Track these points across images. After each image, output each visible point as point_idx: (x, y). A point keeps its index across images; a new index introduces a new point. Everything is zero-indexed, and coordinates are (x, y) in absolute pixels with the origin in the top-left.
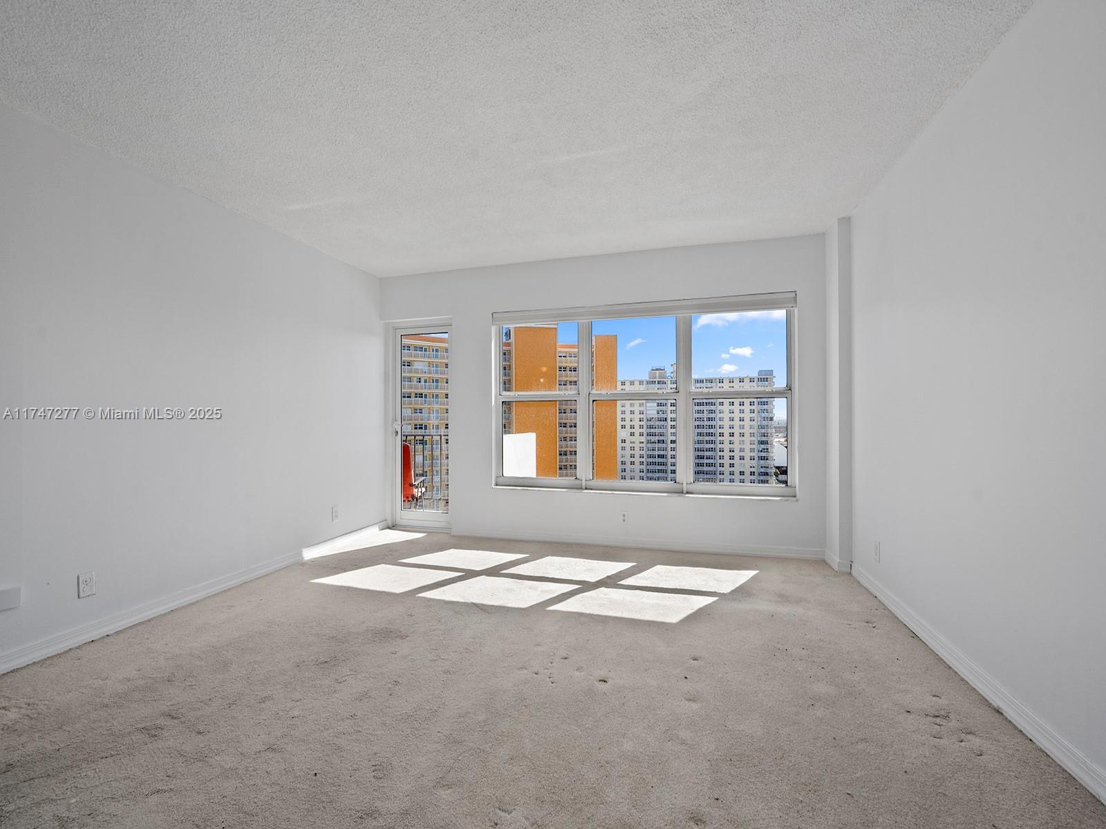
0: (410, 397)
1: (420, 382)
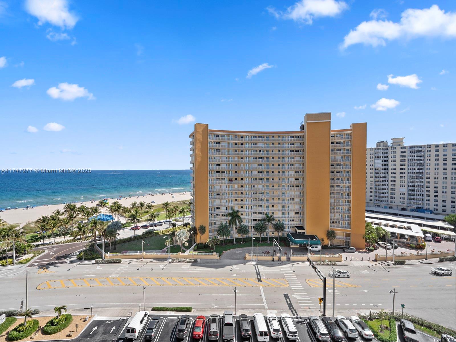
0: (256, 159)
1: (261, 152)
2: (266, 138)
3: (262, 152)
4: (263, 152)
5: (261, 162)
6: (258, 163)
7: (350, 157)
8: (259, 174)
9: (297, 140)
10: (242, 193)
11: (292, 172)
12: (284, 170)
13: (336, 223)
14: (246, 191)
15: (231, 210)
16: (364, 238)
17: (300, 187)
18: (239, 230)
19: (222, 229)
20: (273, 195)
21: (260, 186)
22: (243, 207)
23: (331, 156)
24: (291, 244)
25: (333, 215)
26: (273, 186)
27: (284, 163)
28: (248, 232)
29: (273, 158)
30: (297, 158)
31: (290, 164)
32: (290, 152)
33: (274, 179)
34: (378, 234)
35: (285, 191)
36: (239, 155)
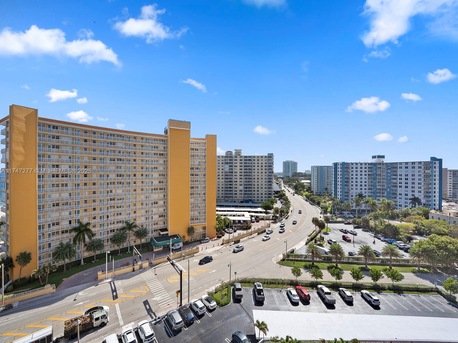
0: (114, 160)
2: (127, 138)
3: (121, 153)
4: (123, 153)
5: (121, 164)
6: (116, 165)
7: (205, 162)
8: (118, 177)
9: (160, 144)
10: (94, 201)
11: (156, 175)
12: (147, 173)
13: (195, 219)
14: (100, 198)
15: (77, 223)
16: (215, 228)
17: (164, 190)
18: (89, 246)
19: (61, 251)
20: (136, 200)
21: (120, 191)
22: (96, 217)
23: (191, 161)
24: (154, 248)
25: (193, 213)
26: (135, 190)
27: (148, 166)
28: (102, 246)
29: (135, 160)
30: (161, 161)
31: (154, 167)
32: (154, 155)
33: (137, 183)
34: (225, 223)
35: (148, 195)
36: (89, 154)
